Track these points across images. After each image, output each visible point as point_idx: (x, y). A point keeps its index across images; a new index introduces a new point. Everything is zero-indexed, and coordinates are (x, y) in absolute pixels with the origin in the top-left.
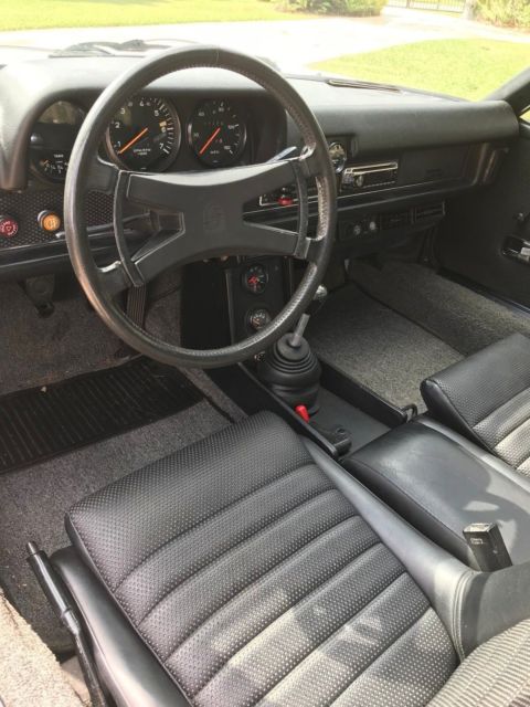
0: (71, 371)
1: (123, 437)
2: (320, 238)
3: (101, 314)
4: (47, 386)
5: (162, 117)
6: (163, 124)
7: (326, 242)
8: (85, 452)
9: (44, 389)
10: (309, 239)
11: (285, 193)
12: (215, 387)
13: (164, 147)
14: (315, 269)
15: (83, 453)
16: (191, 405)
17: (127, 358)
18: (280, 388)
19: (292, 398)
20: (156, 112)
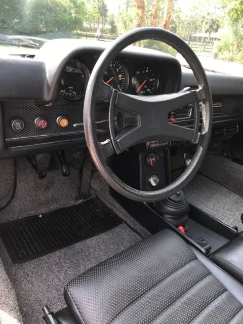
0: (54, 207)
1: (83, 242)
2: (204, 133)
3: (99, 168)
4: (42, 214)
5: (120, 73)
6: (120, 76)
7: (207, 135)
8: (63, 251)
9: (40, 216)
10: (199, 133)
11: (173, 115)
12: (129, 216)
13: (120, 88)
14: (201, 149)
15: (63, 250)
16: (117, 225)
17: (82, 200)
18: (169, 216)
19: (175, 222)
20: (117, 69)
